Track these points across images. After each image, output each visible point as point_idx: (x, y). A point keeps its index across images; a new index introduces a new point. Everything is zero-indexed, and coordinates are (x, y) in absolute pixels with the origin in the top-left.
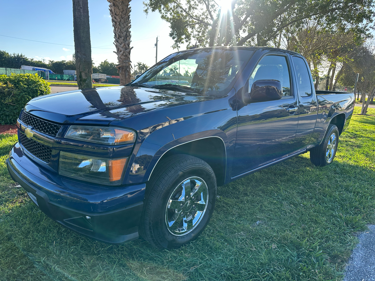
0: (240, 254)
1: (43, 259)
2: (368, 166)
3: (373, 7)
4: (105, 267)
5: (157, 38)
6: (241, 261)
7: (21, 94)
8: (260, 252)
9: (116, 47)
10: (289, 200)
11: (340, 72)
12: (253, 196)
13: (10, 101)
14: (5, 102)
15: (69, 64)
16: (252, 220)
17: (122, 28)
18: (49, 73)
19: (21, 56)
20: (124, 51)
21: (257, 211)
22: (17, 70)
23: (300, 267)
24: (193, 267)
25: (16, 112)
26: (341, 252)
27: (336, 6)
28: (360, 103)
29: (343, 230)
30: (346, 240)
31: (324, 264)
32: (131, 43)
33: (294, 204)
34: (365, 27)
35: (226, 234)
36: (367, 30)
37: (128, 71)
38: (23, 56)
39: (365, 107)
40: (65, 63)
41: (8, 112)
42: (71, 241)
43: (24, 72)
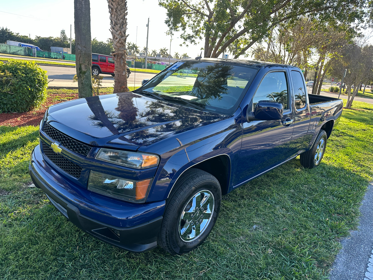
0: (241, 258)
1: (71, 263)
2: (351, 169)
3: (365, 8)
4: (126, 271)
5: (149, 18)
6: (243, 265)
7: (19, 83)
8: (258, 256)
9: (112, 34)
10: (281, 204)
11: (329, 64)
12: (249, 199)
13: (9, 90)
14: (4, 91)
15: (56, 41)
16: (250, 225)
17: (118, 15)
18: (36, 50)
19: (6, 29)
20: (120, 38)
21: (254, 215)
22: (2, 46)
23: (293, 272)
24: (201, 270)
25: (14, 100)
26: (327, 257)
27: (330, 4)
28: (346, 94)
29: (328, 235)
30: (331, 246)
31: (313, 269)
32: (127, 31)
33: (286, 208)
34: (357, 26)
35: (227, 239)
36: (359, 29)
37: (123, 59)
38: (8, 30)
39: (350, 101)
40: (52, 40)
41: (6, 101)
42: (92, 246)
43: (10, 48)
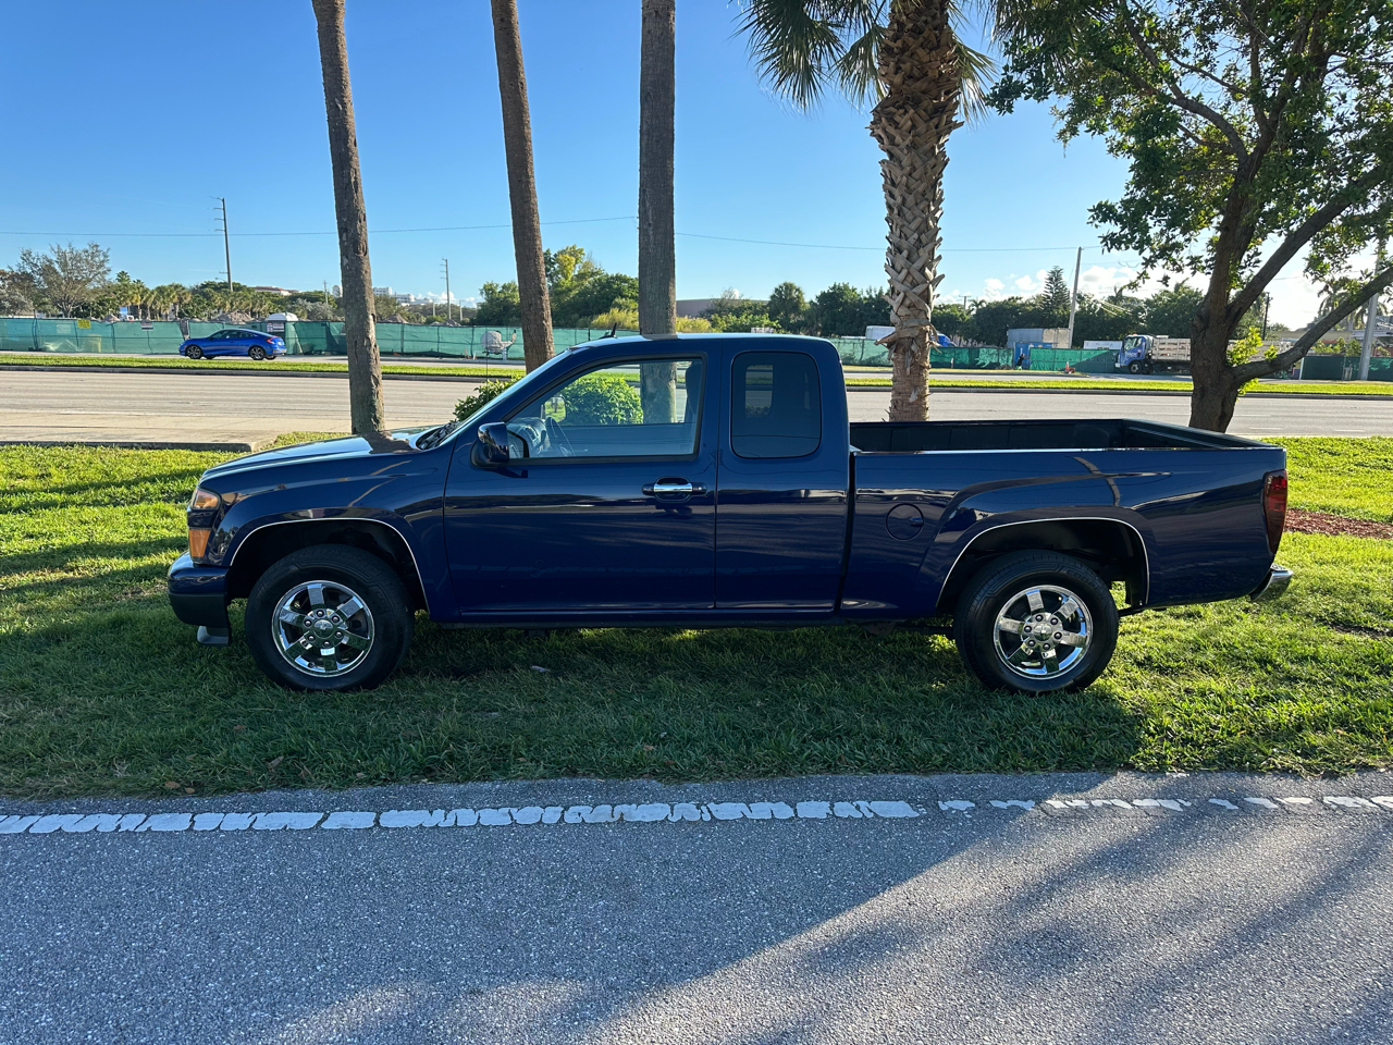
15: (1030, 308)
20: (906, 292)
37: (912, 352)
40: (1017, 307)
43: (863, 347)
